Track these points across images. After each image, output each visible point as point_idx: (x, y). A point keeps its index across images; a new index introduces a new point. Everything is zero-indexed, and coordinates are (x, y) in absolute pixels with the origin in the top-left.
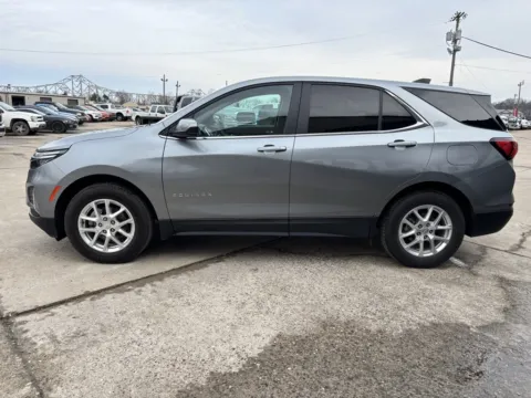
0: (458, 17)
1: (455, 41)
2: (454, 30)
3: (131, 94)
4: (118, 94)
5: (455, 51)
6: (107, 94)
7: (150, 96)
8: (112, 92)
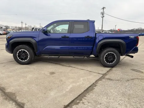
0: (103, 8)
1: (103, 14)
2: (102, 12)
3: (9, 27)
4: (5, 26)
5: (103, 17)
6: (2, 26)
7: (15, 27)
8: (3, 26)
